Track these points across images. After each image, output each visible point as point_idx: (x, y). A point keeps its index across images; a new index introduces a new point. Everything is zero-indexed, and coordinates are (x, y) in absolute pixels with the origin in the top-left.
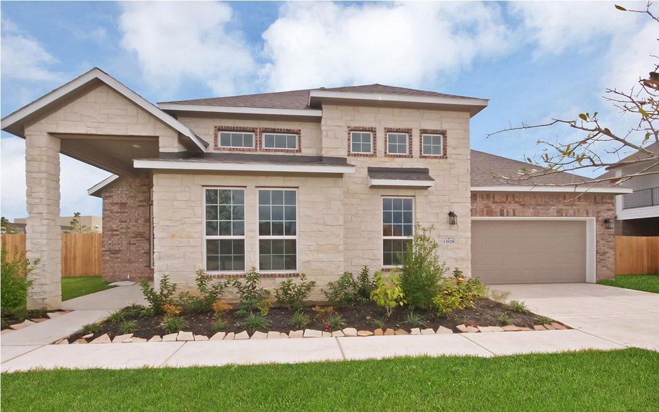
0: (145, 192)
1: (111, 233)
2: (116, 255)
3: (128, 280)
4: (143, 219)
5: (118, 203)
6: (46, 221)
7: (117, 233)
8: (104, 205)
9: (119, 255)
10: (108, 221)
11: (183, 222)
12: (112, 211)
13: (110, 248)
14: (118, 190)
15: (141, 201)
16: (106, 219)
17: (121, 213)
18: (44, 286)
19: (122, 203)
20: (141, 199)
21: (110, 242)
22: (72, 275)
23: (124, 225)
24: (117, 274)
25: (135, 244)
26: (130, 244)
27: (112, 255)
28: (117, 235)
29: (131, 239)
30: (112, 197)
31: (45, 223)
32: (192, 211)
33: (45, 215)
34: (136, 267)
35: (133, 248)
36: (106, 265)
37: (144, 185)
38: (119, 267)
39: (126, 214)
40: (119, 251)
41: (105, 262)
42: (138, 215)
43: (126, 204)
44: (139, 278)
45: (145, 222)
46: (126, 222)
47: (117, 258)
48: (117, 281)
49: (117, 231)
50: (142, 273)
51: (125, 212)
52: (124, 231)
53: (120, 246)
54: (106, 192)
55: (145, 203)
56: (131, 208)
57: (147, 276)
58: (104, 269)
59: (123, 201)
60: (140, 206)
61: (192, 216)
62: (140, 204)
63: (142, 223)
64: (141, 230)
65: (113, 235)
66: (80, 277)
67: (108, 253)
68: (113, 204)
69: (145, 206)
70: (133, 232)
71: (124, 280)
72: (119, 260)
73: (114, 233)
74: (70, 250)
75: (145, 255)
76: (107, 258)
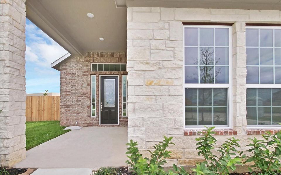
0: (87, 66)
1: (65, 93)
2: (69, 109)
3: (76, 125)
4: (86, 84)
5: (70, 74)
6: (9, 68)
7: (70, 93)
8: (61, 75)
9: (70, 108)
10: (64, 86)
11: (161, 66)
12: (66, 79)
13: (65, 104)
14: (70, 65)
15: (85, 72)
16: (62, 84)
17: (71, 80)
18: (6, 140)
19: (73, 73)
20: (85, 70)
21: (65, 99)
22: (42, 120)
23: (74, 88)
24: (69, 121)
25: (81, 101)
26: (77, 101)
27: (66, 108)
28: (70, 95)
29: (78, 98)
30: (66, 69)
31: (8, 71)
32: (171, 53)
33: (7, 62)
34: (82, 116)
35: (79, 103)
36: (63, 115)
37: (87, 61)
38: (70, 116)
39: (75, 81)
40: (71, 105)
41: (62, 113)
42: (83, 81)
43: (75, 74)
44: (84, 124)
45: (87, 86)
46: (75, 86)
47: (69, 110)
48: (69, 126)
49: (69, 92)
50: (85, 121)
51: (74, 80)
52: (74, 92)
53: (71, 102)
54: (63, 66)
55: (87, 73)
56: (79, 76)
57: (88, 122)
58: (61, 117)
59: (73, 72)
60: (84, 75)
61: (172, 59)
62: (84, 74)
63: (86, 86)
64: (85, 91)
65: (68, 95)
66: (47, 121)
67: (64, 107)
68: (67, 74)
69: (87, 75)
70: (80, 93)
71: (74, 125)
72: (71, 112)
73: (68, 93)
74: (41, 106)
75: (87, 108)
76: (63, 110)
